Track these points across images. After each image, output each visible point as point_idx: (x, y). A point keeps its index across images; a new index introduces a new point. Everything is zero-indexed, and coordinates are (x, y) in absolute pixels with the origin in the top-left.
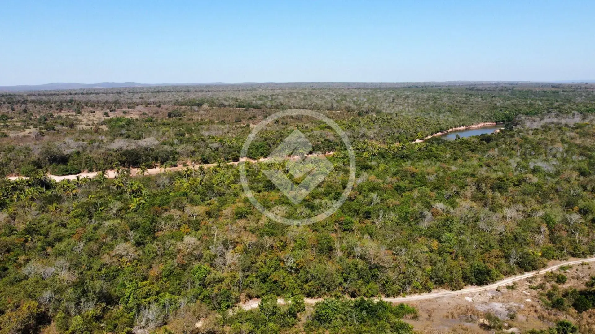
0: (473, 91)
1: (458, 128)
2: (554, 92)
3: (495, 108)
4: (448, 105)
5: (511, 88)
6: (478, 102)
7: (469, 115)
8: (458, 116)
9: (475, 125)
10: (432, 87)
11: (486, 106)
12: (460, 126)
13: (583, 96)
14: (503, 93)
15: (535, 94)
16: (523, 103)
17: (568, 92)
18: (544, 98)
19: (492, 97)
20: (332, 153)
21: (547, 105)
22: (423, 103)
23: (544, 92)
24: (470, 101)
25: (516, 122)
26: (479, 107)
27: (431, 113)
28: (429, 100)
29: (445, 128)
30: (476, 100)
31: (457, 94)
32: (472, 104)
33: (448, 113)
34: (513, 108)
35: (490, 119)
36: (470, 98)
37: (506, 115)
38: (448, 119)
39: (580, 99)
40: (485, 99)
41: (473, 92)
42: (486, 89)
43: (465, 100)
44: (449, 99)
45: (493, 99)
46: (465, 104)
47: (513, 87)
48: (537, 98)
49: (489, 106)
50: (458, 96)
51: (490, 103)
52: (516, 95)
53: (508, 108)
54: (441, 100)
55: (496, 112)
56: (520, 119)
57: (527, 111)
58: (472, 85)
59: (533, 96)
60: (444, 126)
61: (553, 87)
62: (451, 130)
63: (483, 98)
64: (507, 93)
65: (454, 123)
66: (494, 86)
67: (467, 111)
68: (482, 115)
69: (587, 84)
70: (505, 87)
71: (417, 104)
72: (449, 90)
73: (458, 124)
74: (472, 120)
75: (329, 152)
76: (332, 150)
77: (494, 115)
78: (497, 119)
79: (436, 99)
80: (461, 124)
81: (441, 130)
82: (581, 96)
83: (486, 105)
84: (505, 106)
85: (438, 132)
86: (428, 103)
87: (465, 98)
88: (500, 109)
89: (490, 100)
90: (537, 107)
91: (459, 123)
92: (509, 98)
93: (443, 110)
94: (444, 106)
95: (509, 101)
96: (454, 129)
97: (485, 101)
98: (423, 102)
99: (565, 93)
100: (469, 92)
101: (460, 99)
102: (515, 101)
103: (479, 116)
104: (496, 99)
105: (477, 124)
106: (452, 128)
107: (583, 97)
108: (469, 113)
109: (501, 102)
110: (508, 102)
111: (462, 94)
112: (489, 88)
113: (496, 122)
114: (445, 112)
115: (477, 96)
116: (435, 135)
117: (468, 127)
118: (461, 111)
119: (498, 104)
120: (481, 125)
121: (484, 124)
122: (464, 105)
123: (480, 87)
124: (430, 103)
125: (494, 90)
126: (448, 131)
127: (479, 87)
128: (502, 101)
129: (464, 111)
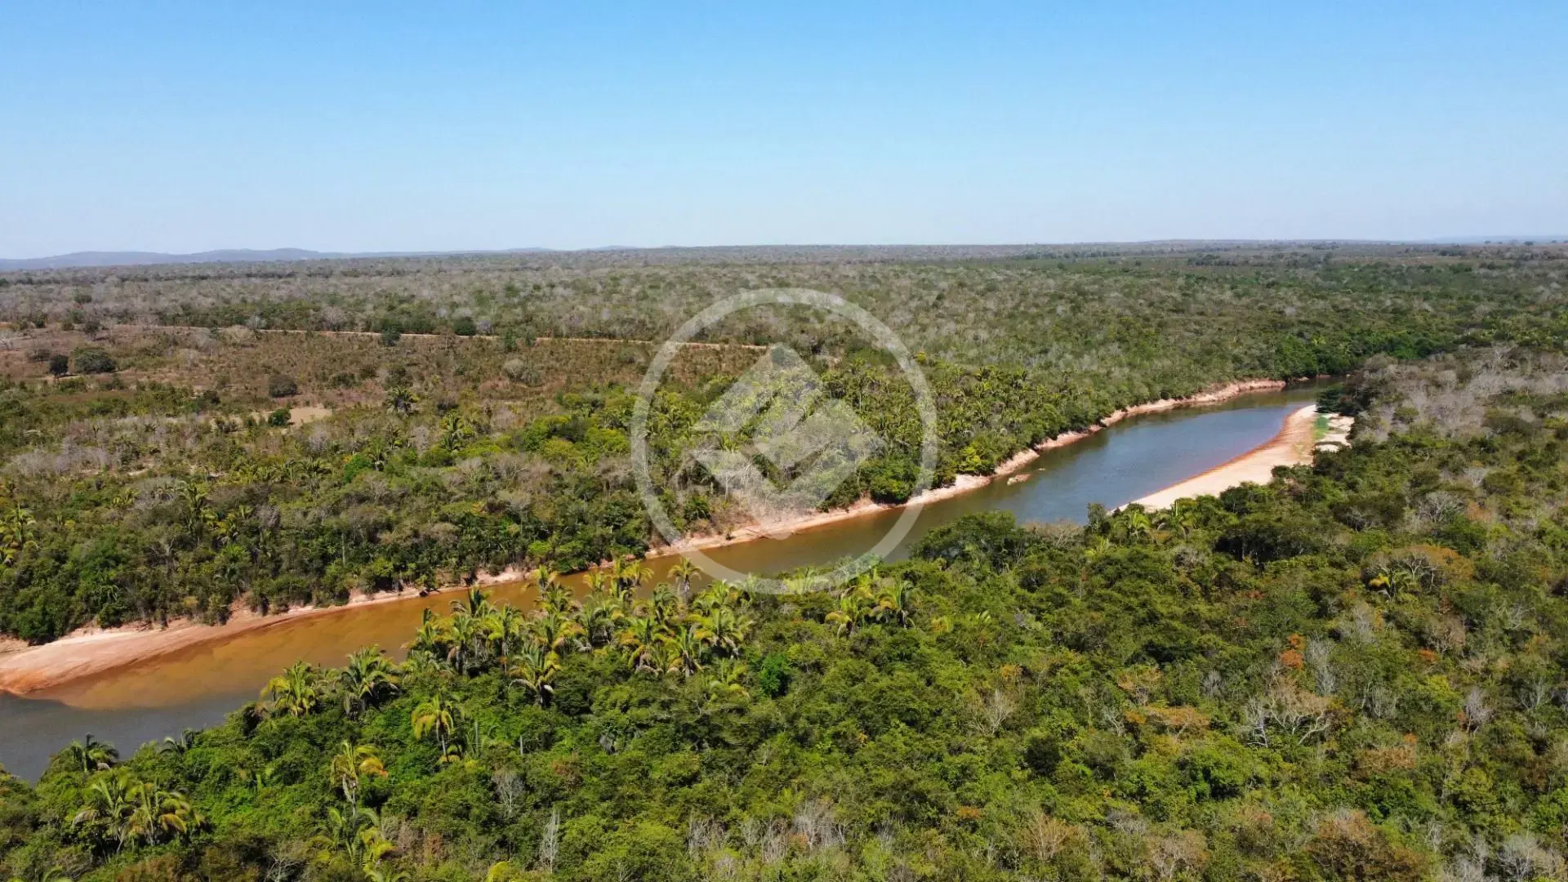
0: (1210, 269)
1: (1148, 407)
2: (1455, 270)
3: (1279, 325)
4: (1119, 316)
5: (1322, 258)
6: (1220, 303)
7: (1191, 354)
8: (1148, 358)
9: (1210, 392)
10: (1093, 255)
11: (1247, 320)
12: (1154, 400)
13: (1552, 280)
14: (1300, 272)
15: (1401, 275)
16: (1370, 306)
17: (1500, 268)
18: (1429, 288)
19: (1269, 286)
20: (509, 575)
21: (1451, 313)
22: (1034, 311)
23: (1428, 268)
24: (1196, 301)
25: (1364, 386)
26: (1226, 324)
27: (1055, 348)
28: (1061, 298)
29: (1093, 411)
30: (1217, 296)
31: (1158, 276)
32: (1202, 314)
33: (1114, 348)
34: (1341, 327)
35: (1261, 367)
36: (1195, 291)
37: (1317, 351)
38: (1109, 373)
39: (1547, 292)
40: (1246, 293)
41: (1207, 271)
42: (1247, 262)
43: (1179, 299)
44: (1128, 295)
45: (1272, 291)
46: (1176, 311)
47: (1328, 256)
48: (1407, 288)
49: (1260, 319)
50: (1158, 285)
51: (1261, 308)
52: (1339, 280)
53: (1323, 326)
54: (1101, 300)
55: (1286, 338)
56: (1379, 376)
57: (1390, 335)
58: (1208, 249)
59: (1394, 282)
60: (1087, 406)
61: (1444, 253)
62: (1117, 415)
63: (1240, 290)
64: (1312, 273)
65: (1131, 387)
66: (1271, 253)
67: (1182, 337)
68: (1236, 351)
69: (1529, 244)
70: (1305, 255)
71: (1011, 316)
72: (1138, 264)
73: (1145, 391)
74: (1199, 373)
75: (496, 573)
76: (508, 561)
77: (1279, 351)
78: (1286, 366)
79: (1082, 293)
80: (1158, 388)
81: (1077, 422)
82: (1544, 279)
83: (1247, 313)
84: (1313, 318)
85: (1064, 430)
86: (1052, 311)
87: (1180, 288)
88: (1296, 330)
89: (1259, 297)
90: (1420, 319)
91: (1149, 385)
92: (1318, 288)
93: (1099, 337)
94: (1102, 322)
95: (1323, 298)
96: (1131, 410)
97: (1245, 300)
98: (1037, 306)
99: (1495, 273)
100: (1199, 271)
101: (1164, 293)
102: (1344, 301)
103: (1223, 357)
104: (1281, 293)
105: (1217, 389)
106: (1119, 407)
107: (1555, 285)
108: (1189, 348)
109: (1299, 304)
110: (1321, 304)
111: (1176, 275)
112: (1255, 257)
113: (1285, 378)
114: (1103, 343)
115: (1219, 282)
116: (1051, 444)
117: (1184, 401)
118: (1161, 337)
119: (1289, 311)
120: (1232, 390)
121: (1242, 385)
122: (1175, 316)
123: (1231, 255)
124: (1060, 309)
125: (1271, 265)
126: (1105, 421)
127: (1224, 255)
128: (1300, 299)
129: (1172, 339)
